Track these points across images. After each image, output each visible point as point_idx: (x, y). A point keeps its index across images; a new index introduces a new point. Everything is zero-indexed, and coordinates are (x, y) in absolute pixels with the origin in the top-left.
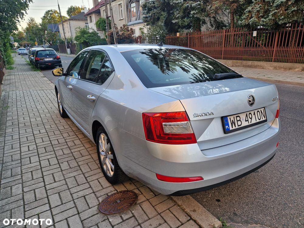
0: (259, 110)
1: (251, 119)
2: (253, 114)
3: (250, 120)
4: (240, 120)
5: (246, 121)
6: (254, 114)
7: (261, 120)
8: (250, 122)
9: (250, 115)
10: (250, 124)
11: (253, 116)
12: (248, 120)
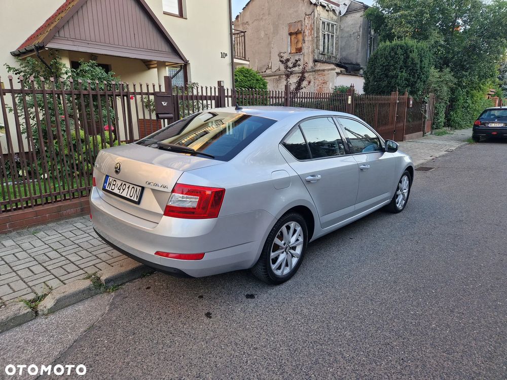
0: (135, 187)
1: (124, 190)
2: (127, 186)
3: (122, 190)
4: (114, 185)
5: (118, 189)
6: (129, 187)
7: (132, 198)
8: (121, 192)
9: (125, 186)
10: (120, 194)
11: (127, 189)
12: (120, 190)
